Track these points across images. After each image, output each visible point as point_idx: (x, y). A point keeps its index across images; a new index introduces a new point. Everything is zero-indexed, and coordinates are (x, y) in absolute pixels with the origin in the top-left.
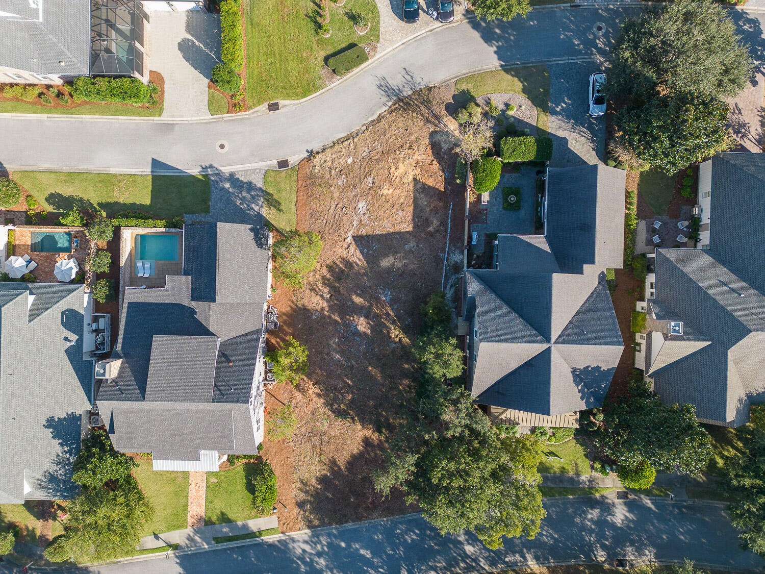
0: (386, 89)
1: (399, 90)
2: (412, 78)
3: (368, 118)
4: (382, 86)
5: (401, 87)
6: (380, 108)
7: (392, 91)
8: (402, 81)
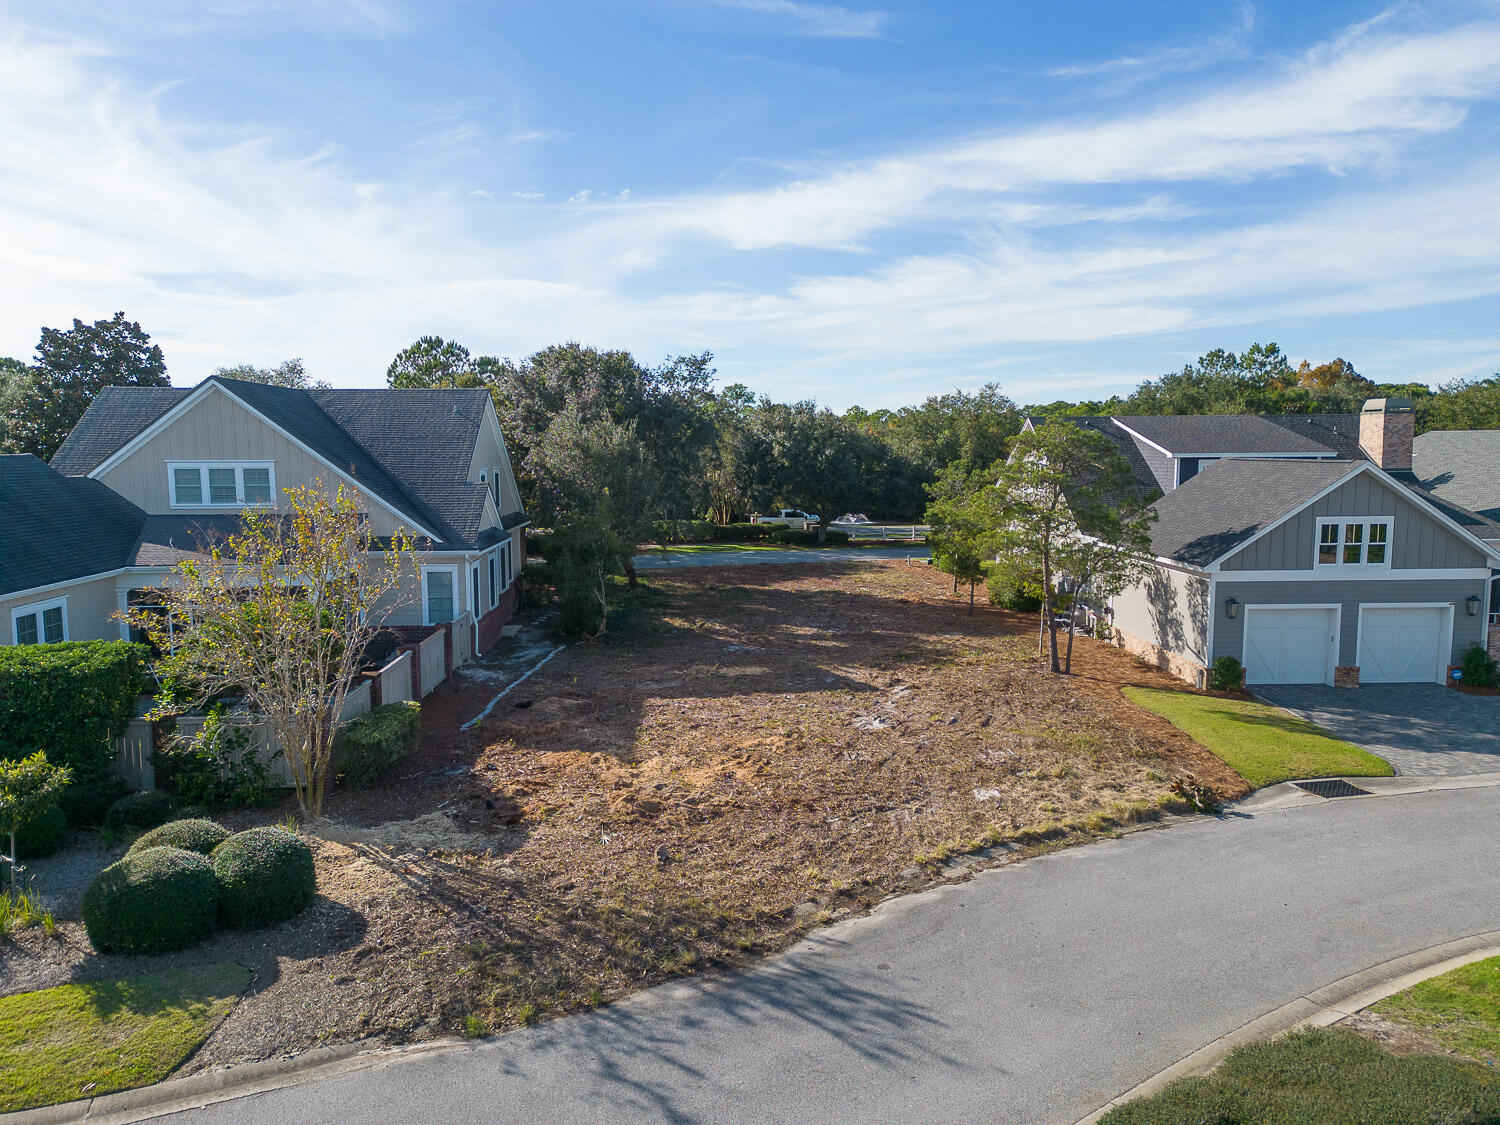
0: (839, 1003)
1: (729, 1005)
2: (610, 1071)
3: (943, 901)
4: (878, 1013)
5: (718, 1020)
6: (873, 934)
7: (796, 999)
8: (711, 1049)
